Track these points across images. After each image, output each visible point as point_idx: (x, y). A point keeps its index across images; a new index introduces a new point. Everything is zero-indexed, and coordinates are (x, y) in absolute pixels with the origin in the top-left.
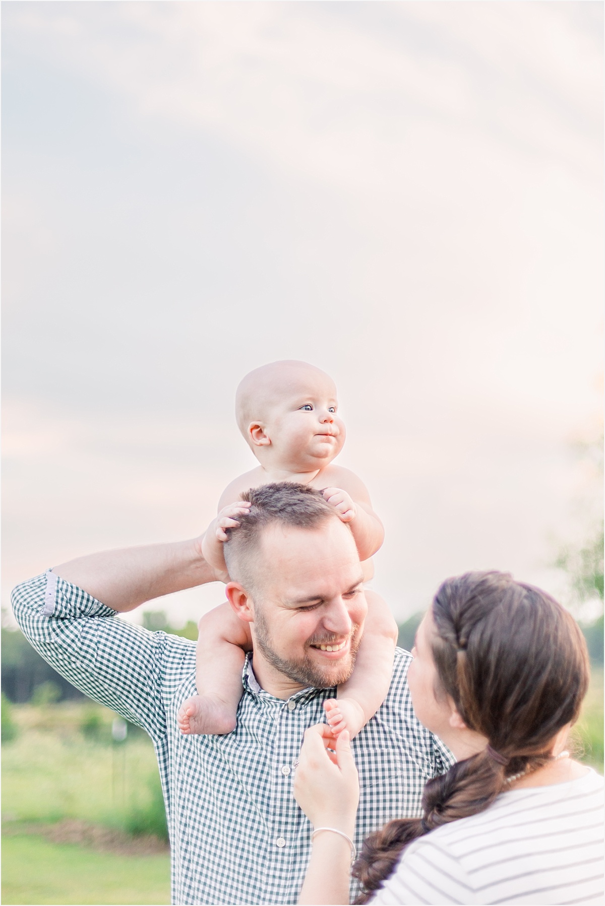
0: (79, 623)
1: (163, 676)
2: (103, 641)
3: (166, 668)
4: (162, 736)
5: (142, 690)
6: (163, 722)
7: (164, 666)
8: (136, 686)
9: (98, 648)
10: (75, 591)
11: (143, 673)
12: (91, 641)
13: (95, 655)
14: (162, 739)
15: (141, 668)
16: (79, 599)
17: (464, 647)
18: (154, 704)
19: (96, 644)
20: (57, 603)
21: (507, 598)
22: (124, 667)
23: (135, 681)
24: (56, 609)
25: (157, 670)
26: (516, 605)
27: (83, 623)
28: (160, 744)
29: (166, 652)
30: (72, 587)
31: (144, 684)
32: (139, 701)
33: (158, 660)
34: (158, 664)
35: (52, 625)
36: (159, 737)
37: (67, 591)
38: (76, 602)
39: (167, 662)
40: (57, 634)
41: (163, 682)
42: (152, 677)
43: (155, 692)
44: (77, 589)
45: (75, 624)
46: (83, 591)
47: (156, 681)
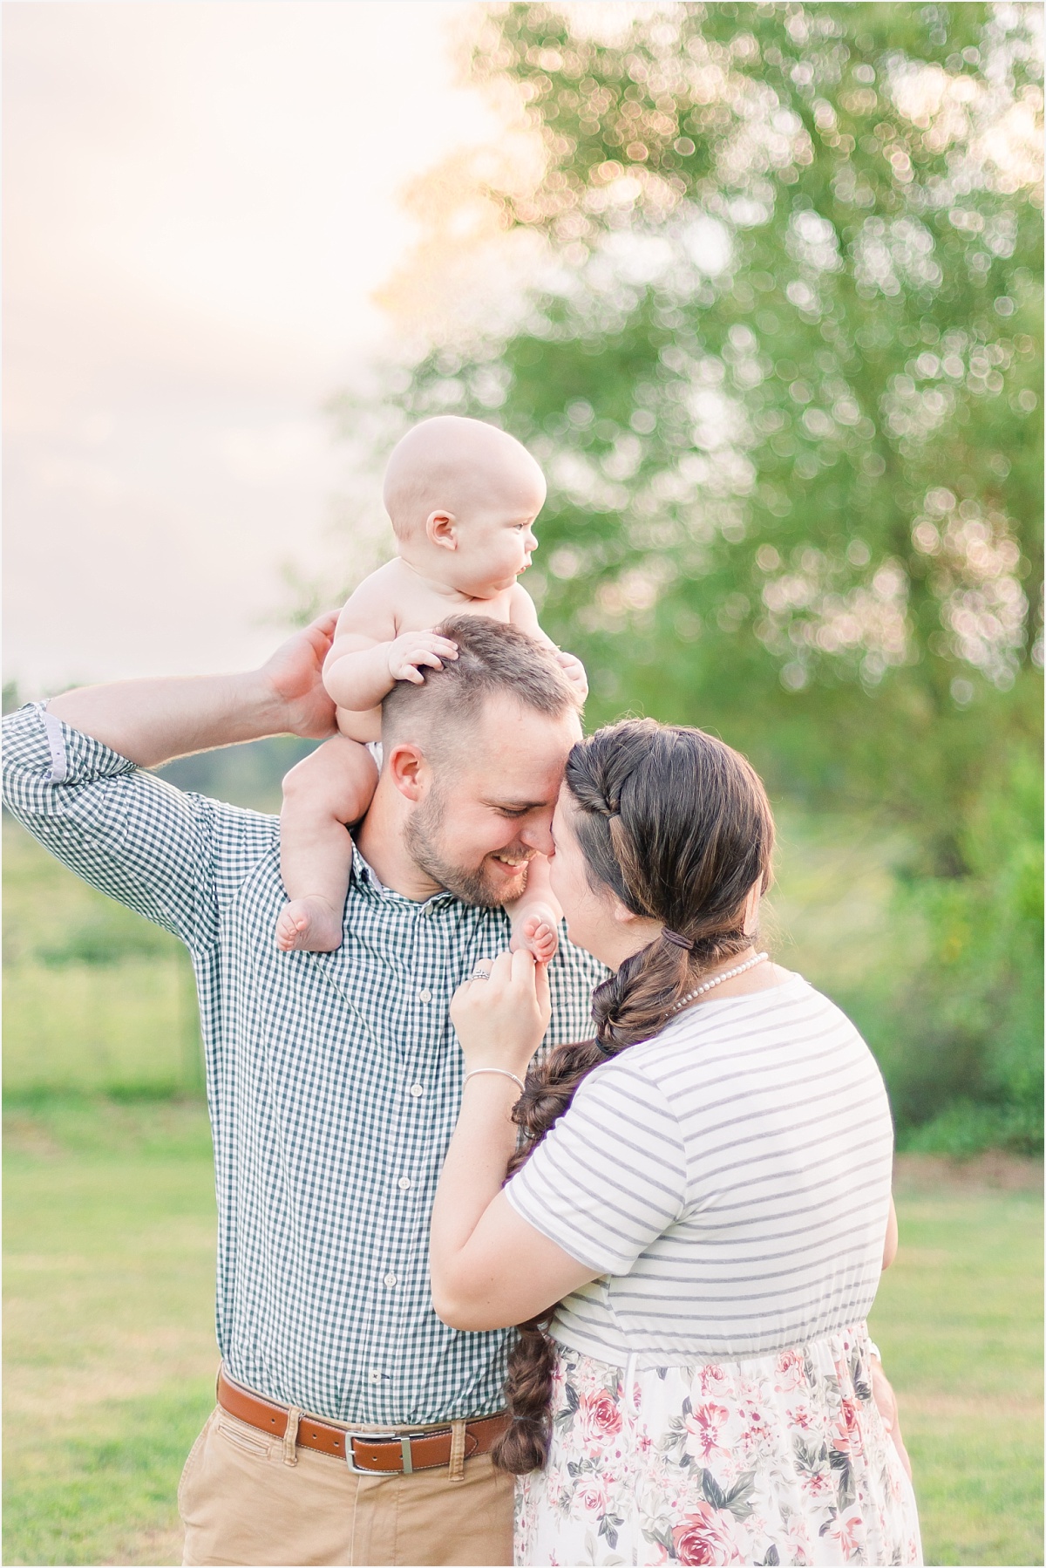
0: (97, 788)
1: (217, 862)
2: (135, 812)
3: (220, 851)
4: (211, 945)
5: (186, 882)
6: (213, 927)
7: (216, 849)
8: (179, 876)
9: (129, 823)
10: (92, 747)
11: (189, 859)
12: (118, 812)
13: (125, 832)
14: (210, 951)
15: (187, 851)
16: (98, 758)
17: (618, 811)
18: (202, 901)
19: (125, 817)
20: (68, 765)
21: (658, 745)
22: (165, 849)
23: (178, 869)
24: (68, 774)
25: (208, 855)
26: (669, 749)
27: (104, 787)
28: (207, 956)
29: (215, 827)
30: (88, 741)
31: (189, 874)
32: (179, 897)
33: (206, 840)
34: (209, 846)
35: (58, 791)
36: (206, 947)
37: (80, 746)
38: (94, 762)
39: (221, 842)
40: (65, 805)
41: (218, 872)
42: (200, 864)
43: (206, 885)
44: (96, 744)
45: (91, 788)
46: (104, 747)
47: (207, 870)
